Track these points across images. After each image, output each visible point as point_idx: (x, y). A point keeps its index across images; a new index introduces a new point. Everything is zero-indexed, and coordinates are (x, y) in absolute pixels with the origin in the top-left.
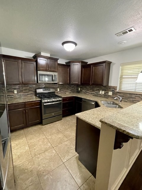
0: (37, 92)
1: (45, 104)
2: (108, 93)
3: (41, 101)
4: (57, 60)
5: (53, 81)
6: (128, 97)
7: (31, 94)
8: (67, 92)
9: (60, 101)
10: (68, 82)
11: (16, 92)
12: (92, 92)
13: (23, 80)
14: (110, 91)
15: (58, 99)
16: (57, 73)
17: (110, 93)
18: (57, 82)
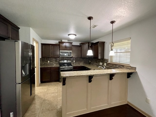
0: (60, 62)
1: (61, 69)
2: (104, 64)
3: (59, 67)
4: (72, 43)
5: (69, 56)
6: (115, 67)
7: (57, 63)
8: (81, 63)
9: (71, 68)
10: (80, 56)
11: (49, 62)
12: (96, 64)
13: (52, 55)
14: (105, 63)
15: (70, 67)
16: (72, 51)
17: (105, 64)
18: (71, 56)
